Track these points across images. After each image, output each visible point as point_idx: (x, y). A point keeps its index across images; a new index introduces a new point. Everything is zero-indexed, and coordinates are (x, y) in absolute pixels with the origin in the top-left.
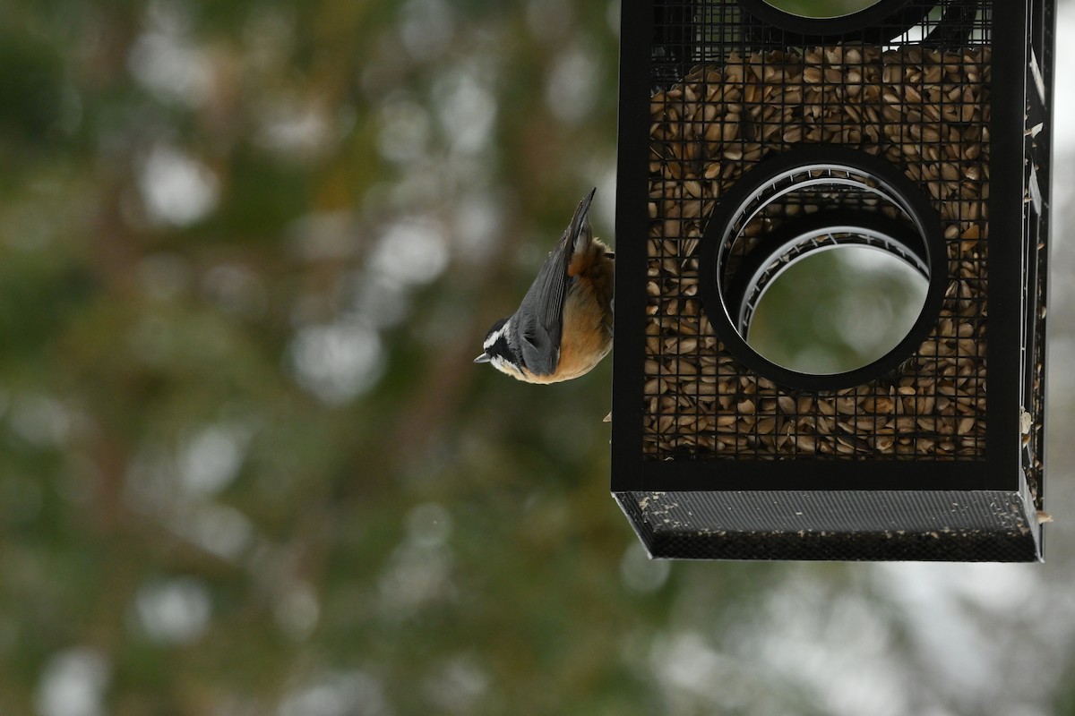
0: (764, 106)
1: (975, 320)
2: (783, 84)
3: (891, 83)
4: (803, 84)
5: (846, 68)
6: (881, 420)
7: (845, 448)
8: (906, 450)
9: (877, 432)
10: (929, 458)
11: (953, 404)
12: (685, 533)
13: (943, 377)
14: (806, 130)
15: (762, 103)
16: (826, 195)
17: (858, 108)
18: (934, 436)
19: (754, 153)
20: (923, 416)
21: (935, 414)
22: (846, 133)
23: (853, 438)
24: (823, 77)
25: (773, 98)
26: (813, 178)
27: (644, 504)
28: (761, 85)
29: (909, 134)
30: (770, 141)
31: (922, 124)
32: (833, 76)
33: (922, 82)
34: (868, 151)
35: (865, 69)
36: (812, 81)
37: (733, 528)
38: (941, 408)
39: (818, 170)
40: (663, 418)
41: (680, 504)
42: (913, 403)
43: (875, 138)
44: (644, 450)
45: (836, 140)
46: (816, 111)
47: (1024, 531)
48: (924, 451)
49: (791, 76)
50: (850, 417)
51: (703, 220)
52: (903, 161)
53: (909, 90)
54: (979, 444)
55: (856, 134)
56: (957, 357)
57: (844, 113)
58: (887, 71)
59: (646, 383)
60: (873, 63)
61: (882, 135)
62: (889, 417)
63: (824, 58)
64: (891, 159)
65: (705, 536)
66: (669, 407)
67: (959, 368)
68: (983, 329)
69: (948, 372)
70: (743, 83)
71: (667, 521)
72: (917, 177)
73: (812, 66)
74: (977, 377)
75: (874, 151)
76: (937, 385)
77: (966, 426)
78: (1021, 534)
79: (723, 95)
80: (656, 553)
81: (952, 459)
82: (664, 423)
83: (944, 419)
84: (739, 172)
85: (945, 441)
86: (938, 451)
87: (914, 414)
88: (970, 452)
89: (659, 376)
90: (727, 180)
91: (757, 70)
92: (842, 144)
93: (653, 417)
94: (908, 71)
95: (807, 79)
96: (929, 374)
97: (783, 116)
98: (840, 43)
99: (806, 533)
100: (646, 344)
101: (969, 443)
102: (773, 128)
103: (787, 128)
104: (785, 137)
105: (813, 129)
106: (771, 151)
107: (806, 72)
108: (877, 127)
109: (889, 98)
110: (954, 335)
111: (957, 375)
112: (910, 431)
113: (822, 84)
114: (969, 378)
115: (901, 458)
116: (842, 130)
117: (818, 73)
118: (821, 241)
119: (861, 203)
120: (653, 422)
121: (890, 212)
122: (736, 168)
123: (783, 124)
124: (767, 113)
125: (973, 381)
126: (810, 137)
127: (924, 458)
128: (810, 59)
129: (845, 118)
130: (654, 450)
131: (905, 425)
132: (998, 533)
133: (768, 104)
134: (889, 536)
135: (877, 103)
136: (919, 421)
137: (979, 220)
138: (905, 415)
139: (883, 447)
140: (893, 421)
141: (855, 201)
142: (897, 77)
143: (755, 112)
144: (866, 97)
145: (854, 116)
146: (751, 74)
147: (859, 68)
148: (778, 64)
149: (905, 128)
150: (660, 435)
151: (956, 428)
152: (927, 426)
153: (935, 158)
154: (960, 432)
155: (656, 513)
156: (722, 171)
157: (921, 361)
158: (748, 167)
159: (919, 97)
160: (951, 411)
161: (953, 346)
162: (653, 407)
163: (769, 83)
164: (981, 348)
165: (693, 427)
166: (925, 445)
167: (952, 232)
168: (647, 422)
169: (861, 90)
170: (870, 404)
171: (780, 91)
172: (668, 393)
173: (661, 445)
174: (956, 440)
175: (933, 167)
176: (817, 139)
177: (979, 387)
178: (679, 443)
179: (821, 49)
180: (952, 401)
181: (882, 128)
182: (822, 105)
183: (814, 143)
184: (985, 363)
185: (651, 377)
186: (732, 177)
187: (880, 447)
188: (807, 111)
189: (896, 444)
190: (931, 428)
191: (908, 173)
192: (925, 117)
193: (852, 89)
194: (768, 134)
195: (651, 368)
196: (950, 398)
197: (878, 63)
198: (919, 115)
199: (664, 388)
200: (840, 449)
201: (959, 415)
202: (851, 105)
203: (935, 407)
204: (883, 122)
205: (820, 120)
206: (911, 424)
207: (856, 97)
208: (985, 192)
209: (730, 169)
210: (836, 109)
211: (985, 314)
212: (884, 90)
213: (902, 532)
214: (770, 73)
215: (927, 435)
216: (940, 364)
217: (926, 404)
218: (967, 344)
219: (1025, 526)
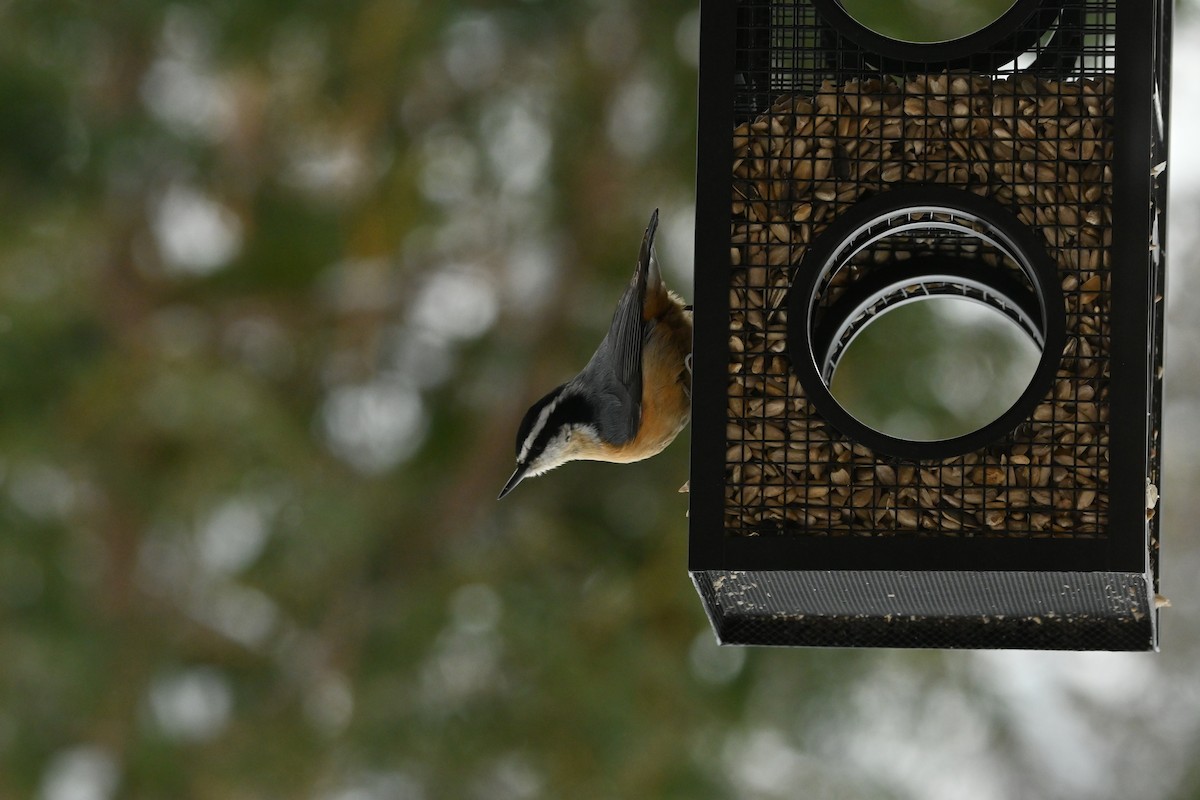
0: (861, 141)
1: (1098, 382)
2: (881, 117)
3: (1002, 117)
4: (904, 116)
5: (951, 99)
6: (991, 493)
7: (951, 524)
8: (1018, 526)
9: (987, 506)
10: (1045, 535)
11: (1072, 475)
12: (758, 616)
13: (1060, 445)
14: (906, 168)
15: (857, 137)
16: (921, 241)
17: (965, 144)
18: (1051, 511)
19: (849, 194)
20: (1038, 488)
21: (1051, 486)
22: (952, 172)
23: (959, 513)
24: (926, 109)
25: (869, 132)
26: (913, 221)
27: (718, 584)
28: (857, 117)
29: (1022, 173)
30: (866, 180)
31: (1037, 163)
32: (937, 107)
33: (1036, 115)
34: (977, 192)
35: (974, 100)
36: (914, 113)
37: (813, 612)
38: (1059, 479)
39: (918, 213)
40: (747, 489)
41: (759, 585)
42: (1026, 473)
43: (984, 177)
44: (726, 523)
45: (940, 179)
46: (918, 147)
47: (1138, 617)
48: (1039, 528)
49: (891, 108)
50: (956, 489)
51: (792, 268)
52: (1015, 203)
53: (1022, 124)
54: (1100, 520)
55: (963, 173)
56: (1076, 422)
57: (949, 149)
58: (998, 103)
59: (727, 449)
60: (982, 93)
61: (991, 174)
62: (1000, 489)
63: (927, 87)
64: (1002, 201)
65: (780, 620)
66: (753, 477)
67: (1078, 435)
68: (1105, 392)
69: (1066, 439)
70: (837, 115)
71: (740, 603)
72: (1031, 221)
73: (914, 96)
74: (1099, 445)
76: (1054, 454)
77: (1086, 499)
78: (1134, 620)
79: (815, 128)
80: (725, 639)
81: (1071, 536)
82: (748, 494)
83: (1061, 491)
84: (833, 214)
85: (1062, 517)
86: (1055, 527)
87: (1028, 486)
88: (1091, 529)
89: (743, 442)
90: (819, 224)
91: (853, 101)
92: (947, 184)
93: (736, 488)
94: (1022, 103)
95: (908, 111)
96: (1045, 441)
97: (881, 152)
98: (945, 71)
99: (894, 618)
100: (728, 406)
101: (1089, 518)
102: (870, 166)
103: (885, 166)
104: (884, 176)
105: (913, 167)
106: (868, 191)
107: (907, 103)
108: (986, 165)
109: (1000, 133)
110: (1073, 398)
111: (1073, 446)
112: (1023, 504)
113: (925, 117)
114: (1089, 446)
115: (1013, 535)
116: (947, 168)
117: (921, 104)
118: (912, 291)
119: (959, 250)
120: (735, 493)
121: (991, 258)
122: (829, 210)
123: (881, 161)
124: (863, 149)
125: (1094, 450)
126: (912, 175)
127: (1039, 536)
128: (911, 89)
129: (951, 155)
130: (737, 524)
131: (1017, 498)
132: (1108, 619)
133: (864, 139)
134: (986, 621)
135: (986, 139)
136: (1034, 494)
137: (1100, 270)
138: (1017, 486)
139: (994, 522)
140: (1004, 493)
141: (953, 247)
142: (1008, 109)
143: (850, 147)
144: (974, 132)
145: (961, 152)
146: (846, 104)
147: (967, 100)
148: (876, 94)
150: (743, 508)
151: (1075, 502)
152: (1042, 499)
153: (1051, 200)
154: (1080, 507)
155: (730, 594)
156: (813, 214)
157: (1036, 427)
158: (842, 209)
159: (1033, 132)
160: (1070, 483)
161: (1072, 410)
162: (736, 477)
163: (866, 116)
164: (1102, 412)
165: (781, 499)
166: (1039, 521)
167: (1070, 283)
168: (729, 493)
169: (969, 123)
170: (978, 475)
171: (878, 124)
172: (753, 461)
173: (745, 519)
174: (1075, 515)
175: (1048, 210)
176: (920, 178)
177: (1100, 456)
178: (765, 517)
179: (924, 77)
180: (1069, 471)
181: (992, 166)
182: (926, 141)
183: (916, 183)
184: (1107, 429)
185: (733, 443)
186: (824, 220)
187: (990, 523)
188: (908, 147)
189: (1008, 519)
190: (1046, 502)
191: (1020, 216)
192: (1040, 154)
193: (959, 123)
194: (864, 172)
195: (734, 432)
196: (1068, 468)
197: (988, 93)
198: (1033, 152)
199: (748, 456)
200: (945, 525)
201: (1079, 488)
202: (958, 141)
203: (1051, 478)
204: (992, 159)
205: (923, 159)
206: (1025, 497)
207: (963, 131)
208: (1108, 239)
209: (822, 211)
210: (940, 144)
211: (1107, 375)
212: (994, 124)
213: (1001, 617)
214: (867, 104)
215: (1042, 510)
216: (1057, 430)
217: (1042, 475)
218: (1087, 408)
219: (1140, 611)
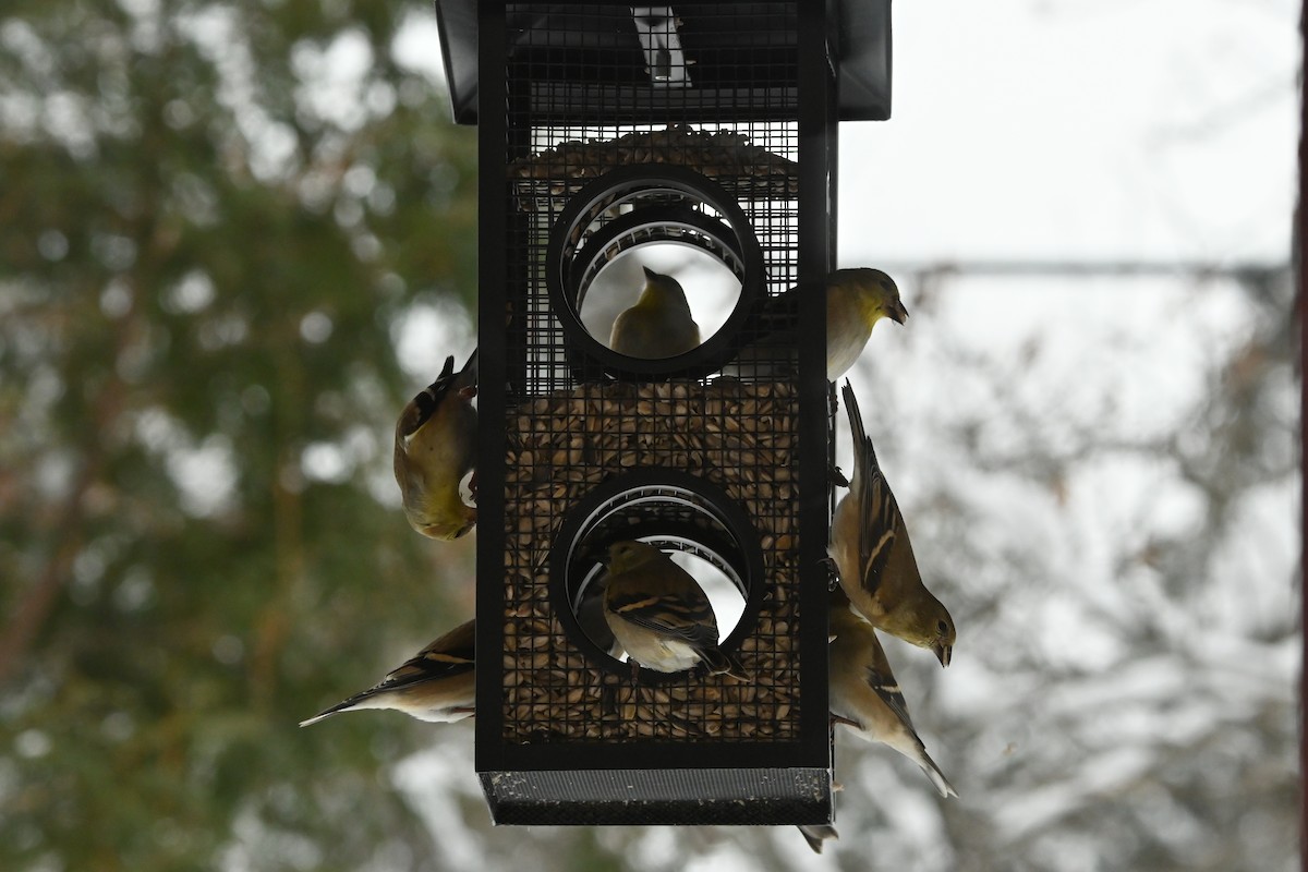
0: (604, 435)
1: (788, 619)
2: (619, 416)
3: (712, 415)
4: (637, 415)
5: (674, 402)
6: (709, 707)
7: (679, 732)
8: (731, 733)
9: (707, 718)
10: (752, 740)
11: (771, 693)
12: (525, 803)
13: (763, 670)
14: (640, 456)
15: (601, 432)
16: (649, 511)
17: (685, 437)
18: (755, 720)
19: (595, 476)
20: (746, 703)
21: (756, 701)
22: (675, 458)
23: (686, 724)
24: (654, 409)
25: (610, 427)
26: (644, 496)
27: (496, 780)
28: (601, 415)
29: (729, 459)
30: (608, 465)
31: (741, 450)
32: (663, 409)
33: (739, 413)
34: (694, 473)
35: (691, 403)
36: (645, 413)
37: (567, 799)
38: (762, 696)
39: (650, 490)
40: (521, 708)
41: (528, 781)
42: (737, 692)
43: (700, 462)
44: (504, 735)
45: (666, 464)
46: (649, 439)
47: (818, 799)
48: (747, 735)
49: (627, 409)
50: (682, 703)
51: (554, 532)
52: (724, 483)
53: (729, 420)
54: (794, 727)
55: (683, 458)
56: (774, 652)
57: (673, 440)
58: (709, 405)
59: (504, 675)
60: (696, 397)
61: (705, 459)
62: (716, 704)
63: (655, 393)
64: (714, 480)
65: (542, 804)
66: (526, 698)
67: (776, 662)
68: (796, 628)
69: (768, 665)
70: (585, 415)
71: (511, 793)
72: (737, 495)
73: (645, 400)
74: (792, 669)
75: (699, 473)
76: (758, 677)
77: (783, 712)
78: (816, 801)
79: (568, 425)
80: (499, 821)
81: (772, 740)
82: (521, 712)
83: (763, 706)
84: (583, 492)
85: (765, 725)
86: (759, 733)
87: (739, 702)
88: (787, 735)
89: (516, 670)
90: (573, 500)
91: (598, 404)
92: (671, 467)
93: (512, 707)
94: (727, 403)
95: (640, 411)
96: (751, 666)
97: (620, 443)
98: (668, 380)
99: (630, 803)
100: (504, 642)
101: (786, 726)
102: (611, 454)
103: (624, 454)
104: (622, 462)
105: (646, 455)
106: (609, 473)
107: (639, 405)
108: (701, 453)
109: (711, 428)
110: (772, 633)
111: (775, 668)
112: (734, 716)
113: (653, 416)
114: (785, 670)
115: (727, 740)
116: (671, 456)
117: (650, 406)
119: (677, 516)
120: (511, 711)
121: (702, 522)
122: (580, 489)
123: (620, 450)
124: (606, 441)
125: (789, 673)
126: (644, 461)
127: (747, 741)
128: (643, 394)
129: (674, 445)
130: (512, 735)
131: (730, 711)
132: (795, 801)
133: (607, 433)
134: (701, 804)
135: (701, 432)
136: (743, 709)
137: (791, 531)
138: (730, 703)
139: (712, 730)
140: (720, 708)
141: (672, 514)
142: (717, 410)
143: (596, 439)
144: (691, 427)
145: (681, 442)
146: (592, 406)
147: (686, 402)
148: (616, 397)
149: (725, 453)
150: (517, 722)
151: (774, 714)
152: (749, 711)
153: (751, 479)
154: (778, 718)
155: (505, 787)
156: (568, 492)
157: (743, 656)
158: (590, 488)
159: (737, 426)
160: (770, 699)
161: (771, 642)
162: (512, 698)
163: (608, 415)
164: (795, 644)
165: (547, 713)
166: (748, 729)
167: (767, 542)
168: (506, 710)
169: (688, 420)
170: (700, 692)
171: (617, 422)
172: (524, 684)
173: (518, 731)
174: (775, 724)
175: (749, 487)
176: (651, 463)
177: (793, 678)
178: (534, 729)
179: (652, 385)
180: (770, 690)
181: (705, 453)
182: (655, 434)
183: (648, 467)
184: (798, 657)
185: (510, 671)
186: (577, 496)
187: (709, 731)
188: (641, 439)
189: (722, 728)
190: (753, 714)
191: (728, 492)
192: (743, 443)
193: (679, 420)
194: (607, 459)
195: (509, 661)
196: (769, 688)
197: (701, 398)
198: (737, 440)
199: (520, 679)
200: (675, 733)
201: (777, 703)
202: (679, 434)
203: (755, 696)
204: (705, 447)
205: (653, 448)
206: (736, 710)
207: (683, 426)
208: (796, 507)
209: (575, 488)
210: (666, 437)
211: (798, 615)
212: (707, 421)
213: (713, 801)
214: (608, 406)
215: (750, 720)
216: (760, 658)
217: (748, 694)
218: (783, 641)
219: (821, 794)
